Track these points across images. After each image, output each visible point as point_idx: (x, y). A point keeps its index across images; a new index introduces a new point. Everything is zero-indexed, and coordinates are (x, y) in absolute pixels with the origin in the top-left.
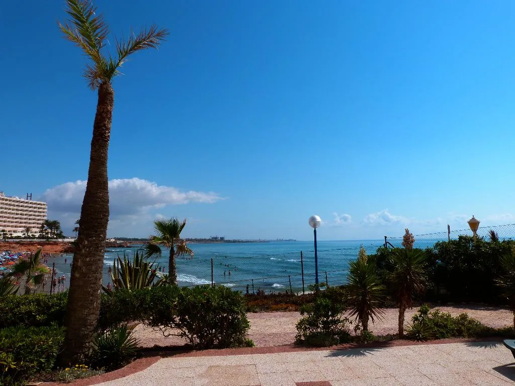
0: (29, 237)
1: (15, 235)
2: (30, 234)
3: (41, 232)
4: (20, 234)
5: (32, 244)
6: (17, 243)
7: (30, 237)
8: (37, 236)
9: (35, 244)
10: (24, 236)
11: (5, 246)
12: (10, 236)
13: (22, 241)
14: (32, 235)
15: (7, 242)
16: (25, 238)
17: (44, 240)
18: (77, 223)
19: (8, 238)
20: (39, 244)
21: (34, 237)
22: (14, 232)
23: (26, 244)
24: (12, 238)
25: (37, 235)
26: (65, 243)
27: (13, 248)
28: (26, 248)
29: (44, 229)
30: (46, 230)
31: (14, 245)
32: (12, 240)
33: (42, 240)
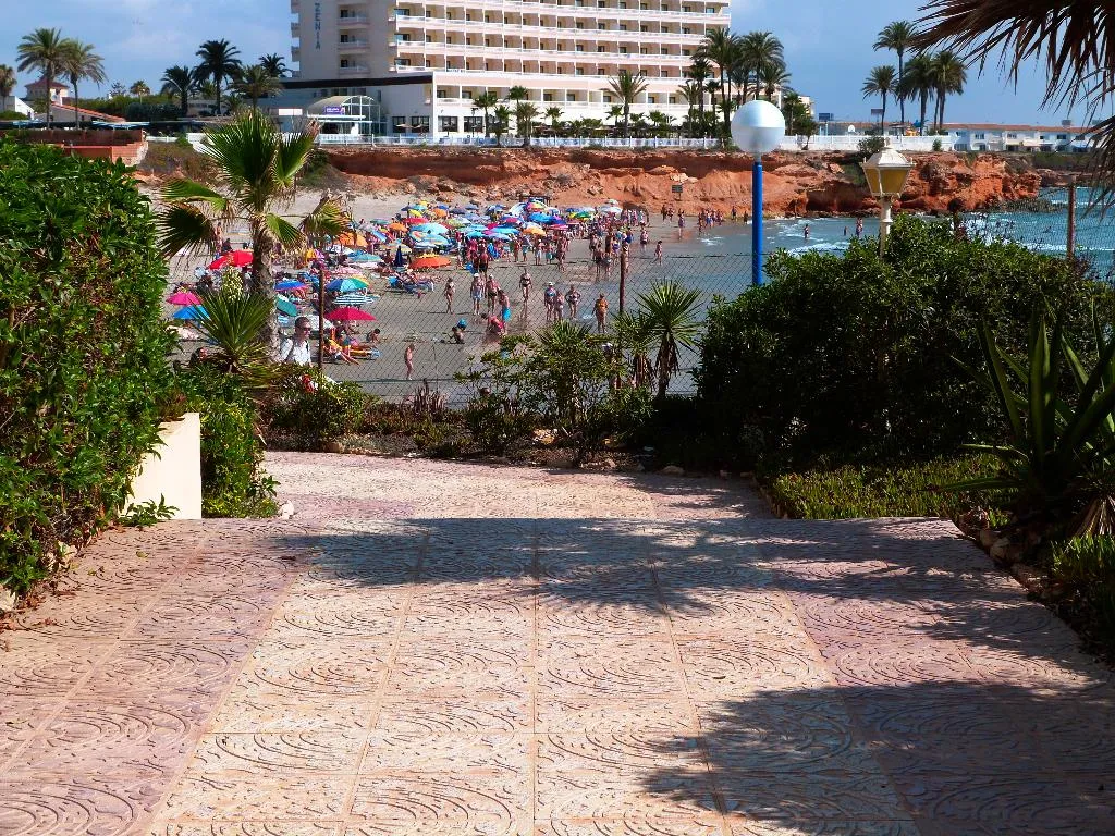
0: (639, 129)
1: (571, 113)
2: (643, 109)
3: (694, 95)
4: (599, 112)
5: (646, 163)
6: (579, 158)
7: (643, 124)
8: (679, 122)
9: (660, 162)
10: (612, 121)
11: (527, 173)
12: (549, 121)
13: (598, 148)
14: (655, 116)
15: (537, 151)
16: (619, 131)
17: (707, 142)
18: (882, 44)
19: (541, 131)
20: (682, 162)
21: (662, 127)
22: (573, 96)
23: (618, 164)
24: (559, 130)
25: (678, 114)
26: (813, 161)
27: (562, 181)
28: (620, 182)
29: (705, 82)
30: (713, 86)
31: (565, 169)
32: (555, 142)
33: (695, 142)
